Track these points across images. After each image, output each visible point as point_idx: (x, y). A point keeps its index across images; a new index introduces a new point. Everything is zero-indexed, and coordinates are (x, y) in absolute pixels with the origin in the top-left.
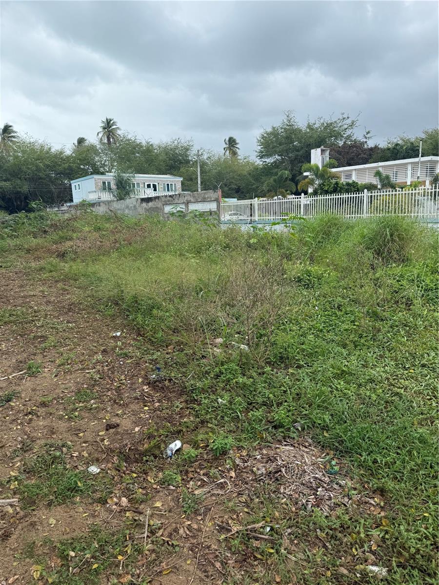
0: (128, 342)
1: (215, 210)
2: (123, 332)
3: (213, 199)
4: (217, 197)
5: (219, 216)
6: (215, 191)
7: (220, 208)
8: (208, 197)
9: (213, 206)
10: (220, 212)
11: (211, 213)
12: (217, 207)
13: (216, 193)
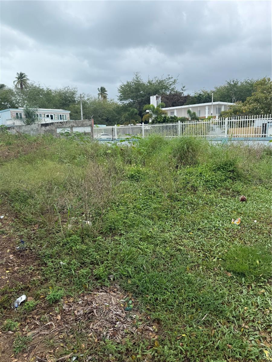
0: (8, 222)
1: (90, 132)
2: (6, 215)
3: (88, 125)
4: (91, 124)
5: (92, 136)
6: (89, 120)
7: (93, 130)
8: (85, 124)
9: (88, 130)
10: (93, 133)
11: (85, 134)
12: (91, 130)
13: (90, 121)
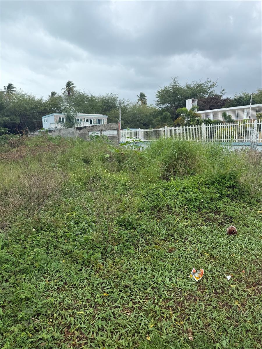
1: (117, 135)
3: (115, 128)
4: (117, 127)
5: (118, 139)
8: (112, 127)
9: (114, 133)
10: (119, 136)
11: (113, 137)
12: (118, 133)
13: (117, 125)
